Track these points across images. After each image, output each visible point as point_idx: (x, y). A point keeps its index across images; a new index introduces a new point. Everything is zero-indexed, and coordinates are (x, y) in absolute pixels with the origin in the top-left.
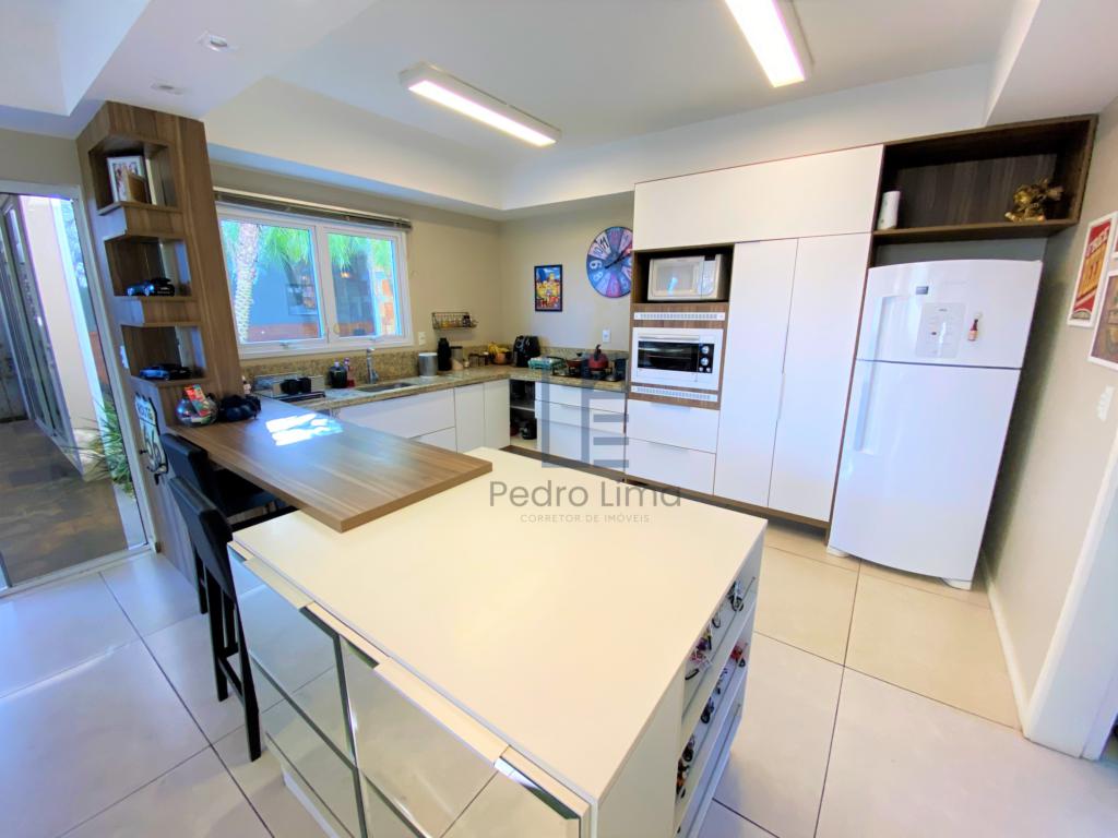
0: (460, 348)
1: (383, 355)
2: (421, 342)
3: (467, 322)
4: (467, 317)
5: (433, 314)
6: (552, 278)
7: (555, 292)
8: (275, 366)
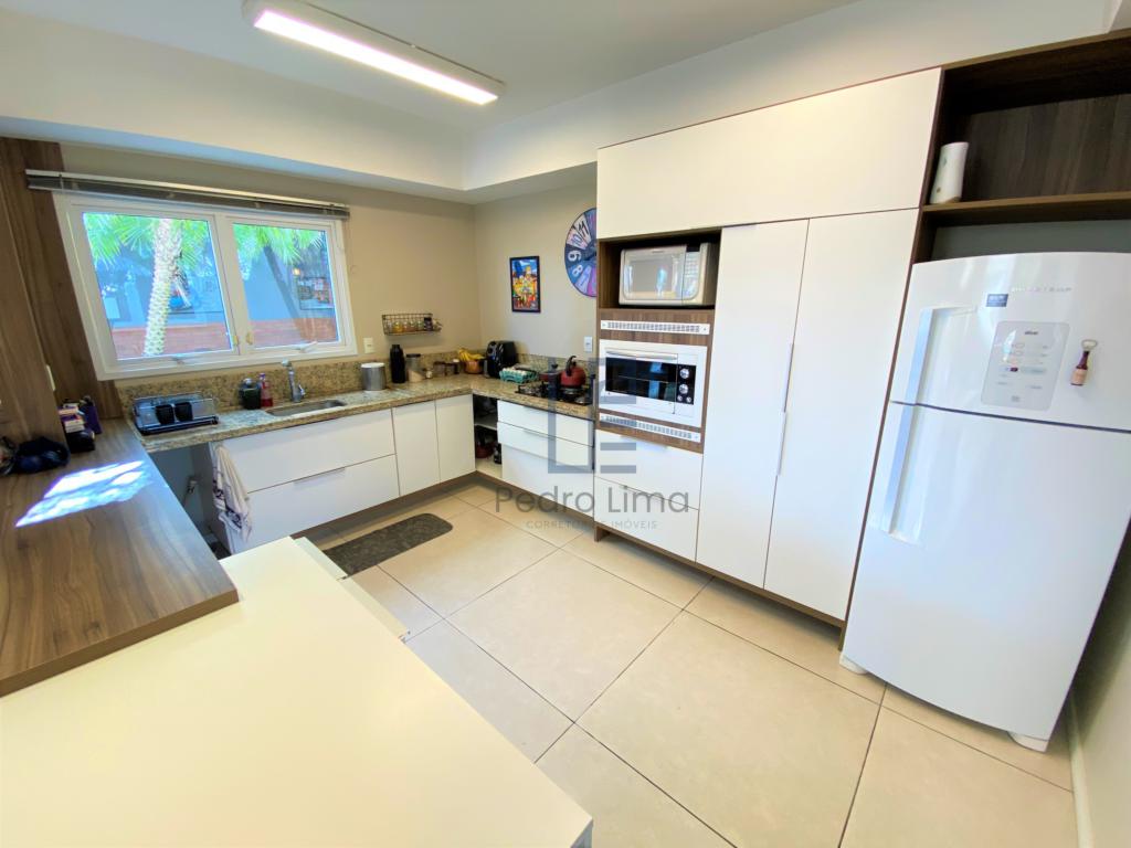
0: (418, 356)
1: (315, 367)
2: (368, 350)
3: (429, 325)
4: (428, 320)
5: (384, 317)
6: (529, 272)
7: (533, 288)
8: (166, 384)
